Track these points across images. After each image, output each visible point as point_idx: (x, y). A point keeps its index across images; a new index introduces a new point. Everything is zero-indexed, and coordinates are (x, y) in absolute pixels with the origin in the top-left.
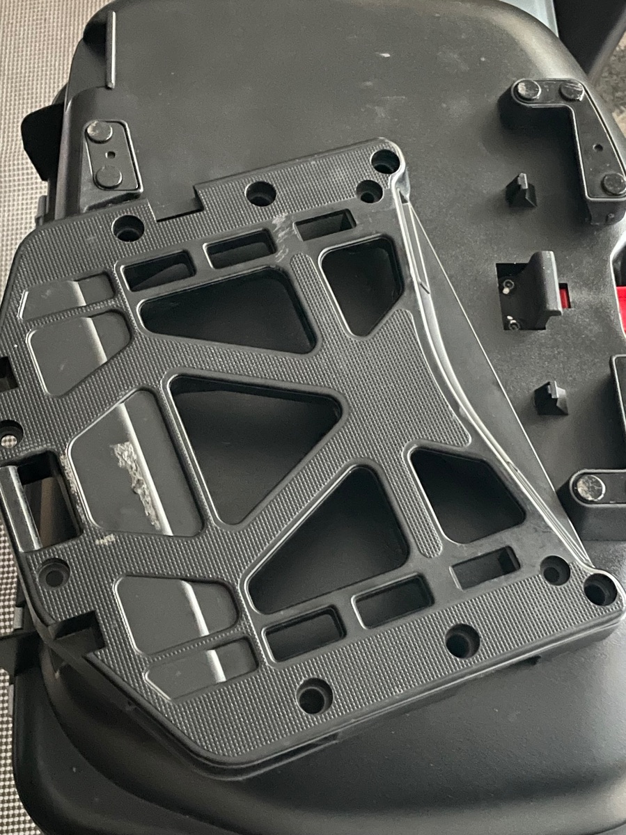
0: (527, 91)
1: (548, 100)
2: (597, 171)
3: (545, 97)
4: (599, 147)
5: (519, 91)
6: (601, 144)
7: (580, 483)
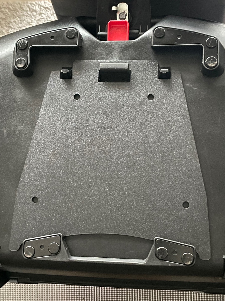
0: (22, 64)
1: (27, 55)
2: (64, 40)
3: (26, 56)
4: (52, 37)
5: (22, 67)
6: (51, 36)
7: (210, 65)
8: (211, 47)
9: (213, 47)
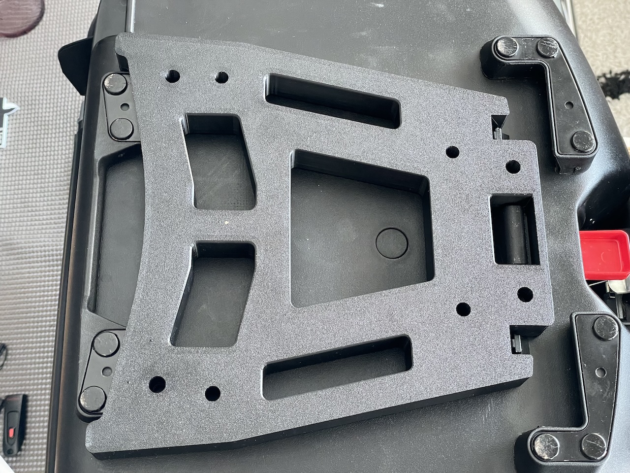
0: (506, 48)
2: (568, 128)
5: (499, 49)
6: (572, 102)
8: (582, 445)
9: (583, 449)
